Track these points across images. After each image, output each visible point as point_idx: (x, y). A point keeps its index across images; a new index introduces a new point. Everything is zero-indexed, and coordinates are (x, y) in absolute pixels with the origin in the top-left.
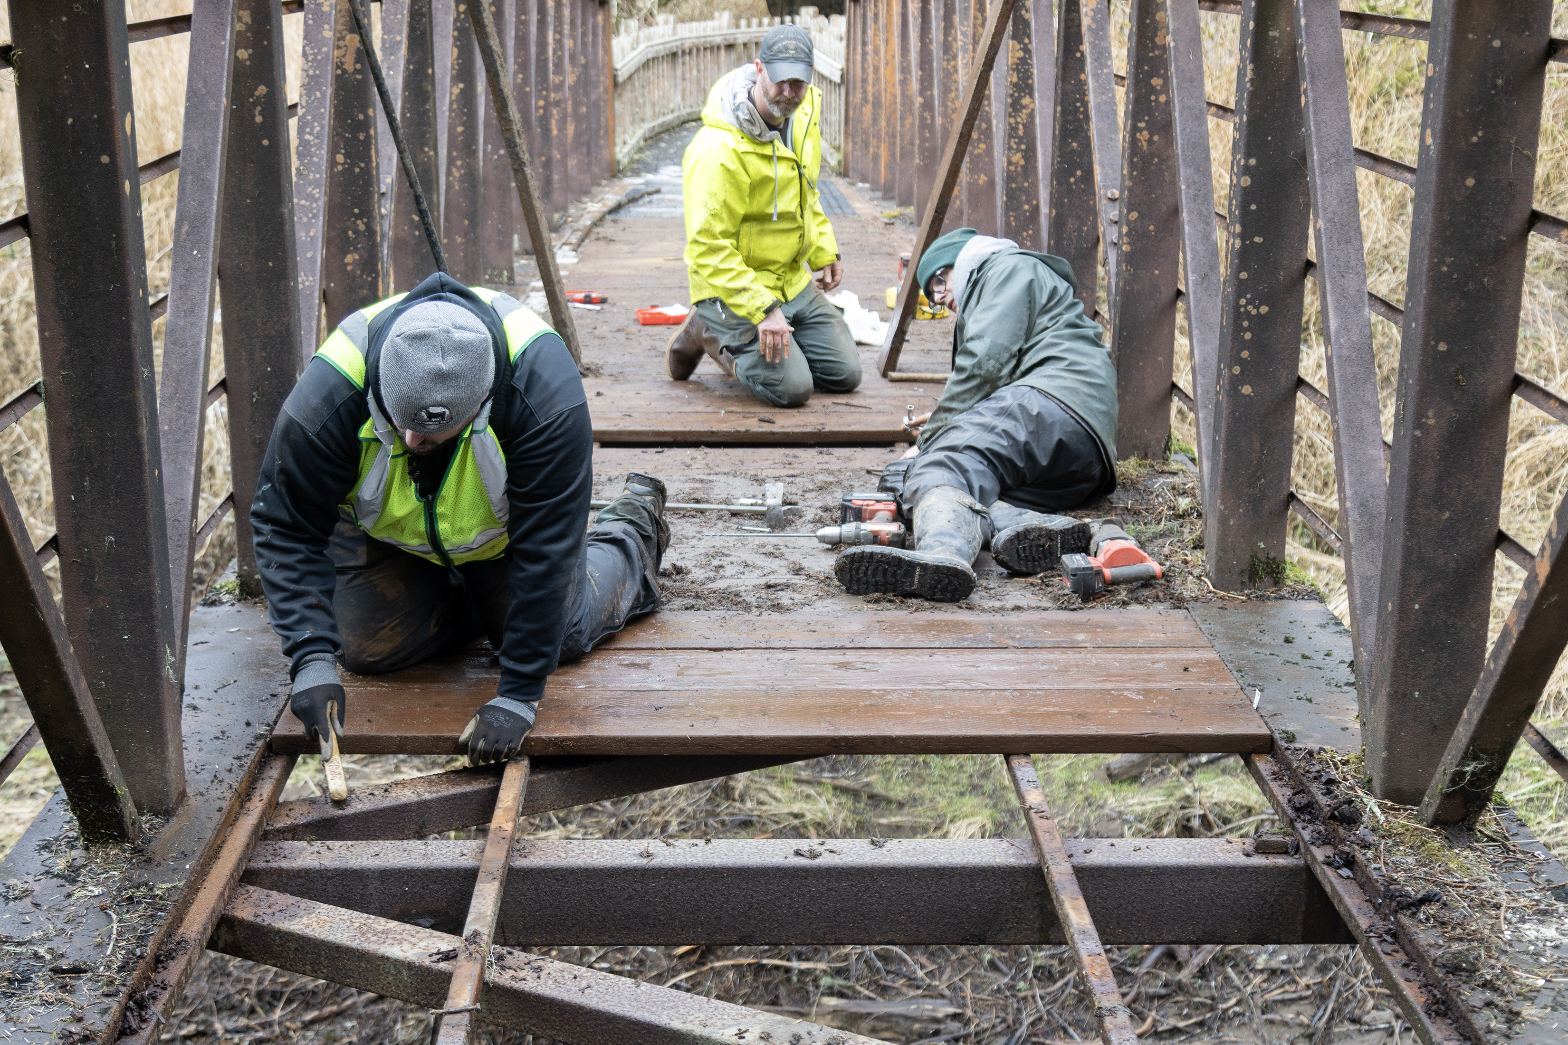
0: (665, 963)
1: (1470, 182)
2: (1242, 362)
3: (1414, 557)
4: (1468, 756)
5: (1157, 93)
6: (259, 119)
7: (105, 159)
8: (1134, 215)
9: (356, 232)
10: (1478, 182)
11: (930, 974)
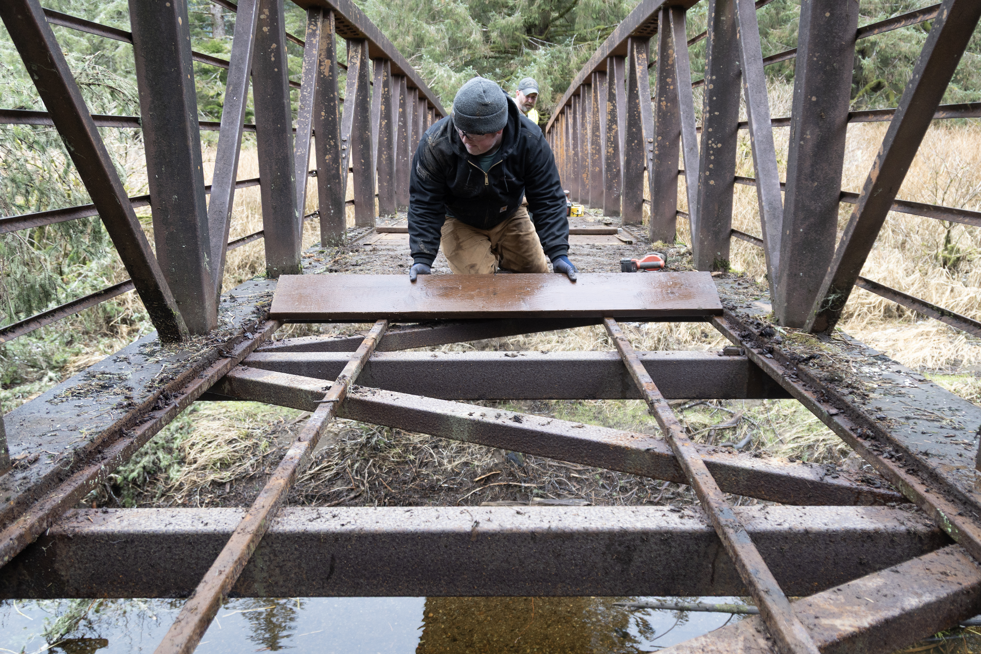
0: (470, 484)
1: (828, 14)
2: (710, 170)
3: (800, 205)
4: (831, 291)
5: (669, 85)
6: (273, 59)
7: (168, 4)
8: (660, 138)
9: (330, 145)
10: (832, 15)
11: (577, 489)
